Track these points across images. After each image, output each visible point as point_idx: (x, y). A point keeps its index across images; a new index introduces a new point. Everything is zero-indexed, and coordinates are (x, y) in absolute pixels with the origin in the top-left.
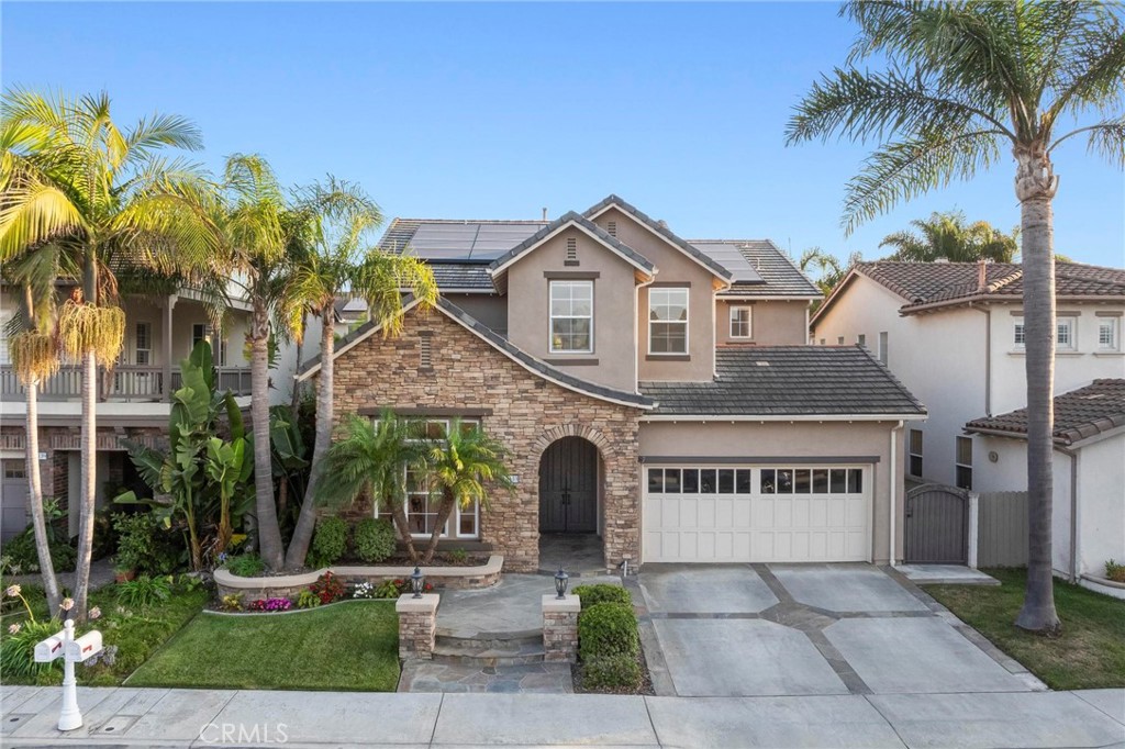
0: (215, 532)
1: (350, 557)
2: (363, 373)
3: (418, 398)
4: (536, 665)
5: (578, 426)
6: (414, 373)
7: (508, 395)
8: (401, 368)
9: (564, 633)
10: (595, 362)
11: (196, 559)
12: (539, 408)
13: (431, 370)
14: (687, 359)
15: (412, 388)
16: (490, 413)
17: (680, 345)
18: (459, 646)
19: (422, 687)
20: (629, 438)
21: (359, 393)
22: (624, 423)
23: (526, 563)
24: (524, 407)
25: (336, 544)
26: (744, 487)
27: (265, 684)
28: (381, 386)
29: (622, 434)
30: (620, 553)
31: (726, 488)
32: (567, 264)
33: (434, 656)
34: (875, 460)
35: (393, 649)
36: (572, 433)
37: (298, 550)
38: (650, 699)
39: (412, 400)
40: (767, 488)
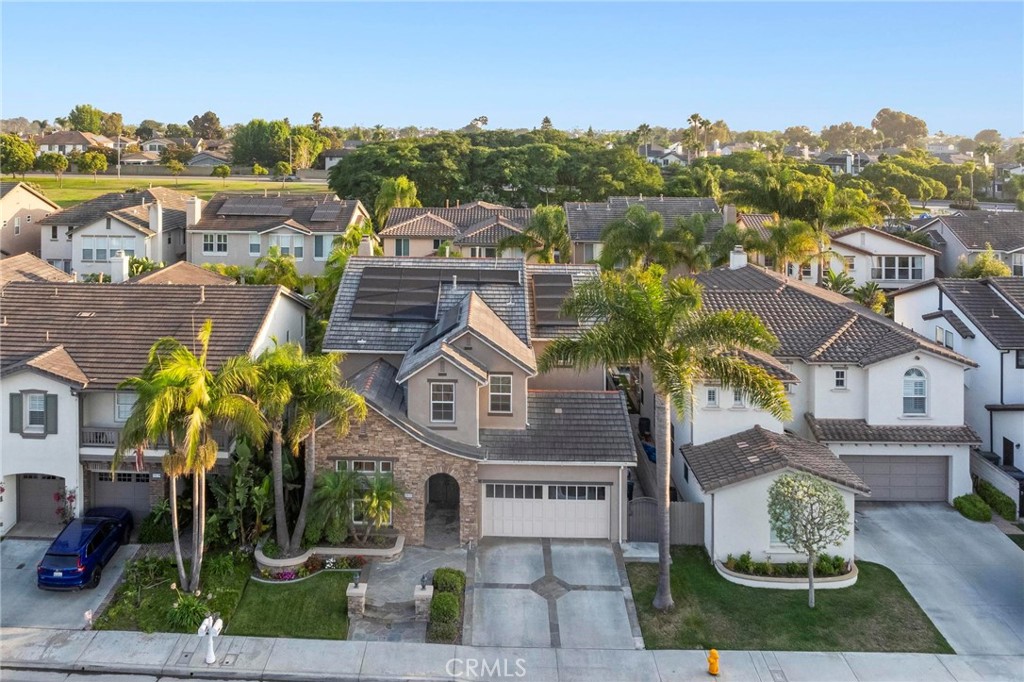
0: (253, 526)
1: (324, 542)
2: (330, 437)
3: (359, 451)
4: (411, 624)
5: (444, 468)
6: (357, 438)
7: (407, 450)
8: (350, 434)
9: (422, 607)
10: (455, 429)
11: (243, 540)
12: (424, 458)
13: (366, 436)
14: (511, 415)
15: (355, 445)
16: (397, 460)
17: (507, 407)
18: (375, 611)
19: (359, 637)
20: (472, 475)
21: (328, 448)
22: (469, 467)
23: (417, 541)
24: (415, 457)
25: (317, 536)
26: (539, 495)
27: (289, 634)
28: (340, 444)
29: (468, 472)
30: (467, 536)
31: (529, 496)
32: (440, 375)
33: (364, 617)
34: (611, 484)
35: (345, 611)
36: (441, 471)
37: (297, 539)
38: (458, 647)
39: (356, 452)
40: (552, 496)
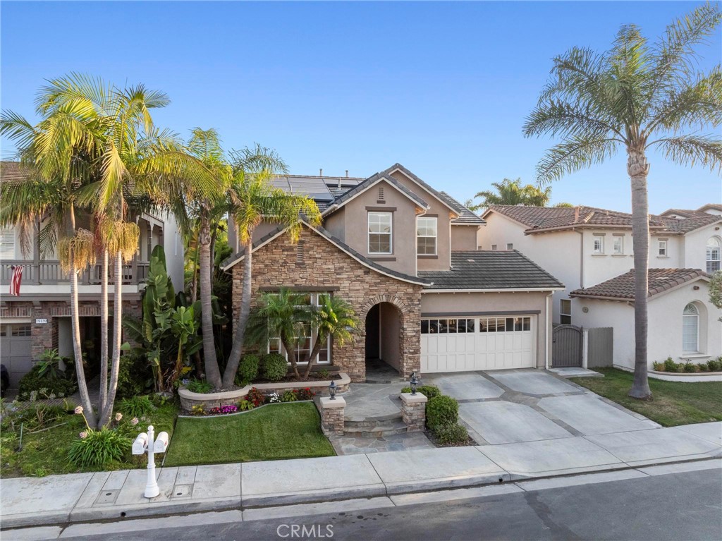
0: (173, 367)
1: (261, 377)
2: (262, 266)
3: (296, 281)
4: (404, 434)
5: (388, 296)
6: (293, 266)
7: (348, 279)
8: (285, 262)
9: (419, 414)
10: (394, 259)
11: (161, 384)
12: (366, 286)
13: (303, 264)
14: (436, 257)
15: (292, 275)
16: (338, 289)
17: (432, 250)
18: (356, 427)
19: (349, 451)
20: (416, 303)
21: (259, 278)
22: (413, 294)
23: (359, 376)
24: (358, 286)
25: (253, 371)
26: (471, 329)
27: (256, 458)
28: (273, 273)
29: (412, 300)
30: (411, 368)
31: (462, 330)
32: (379, 202)
33: (345, 433)
34: (537, 312)
36: (384, 301)
37: (231, 376)
38: (477, 447)
39: (292, 282)
40: (483, 330)
